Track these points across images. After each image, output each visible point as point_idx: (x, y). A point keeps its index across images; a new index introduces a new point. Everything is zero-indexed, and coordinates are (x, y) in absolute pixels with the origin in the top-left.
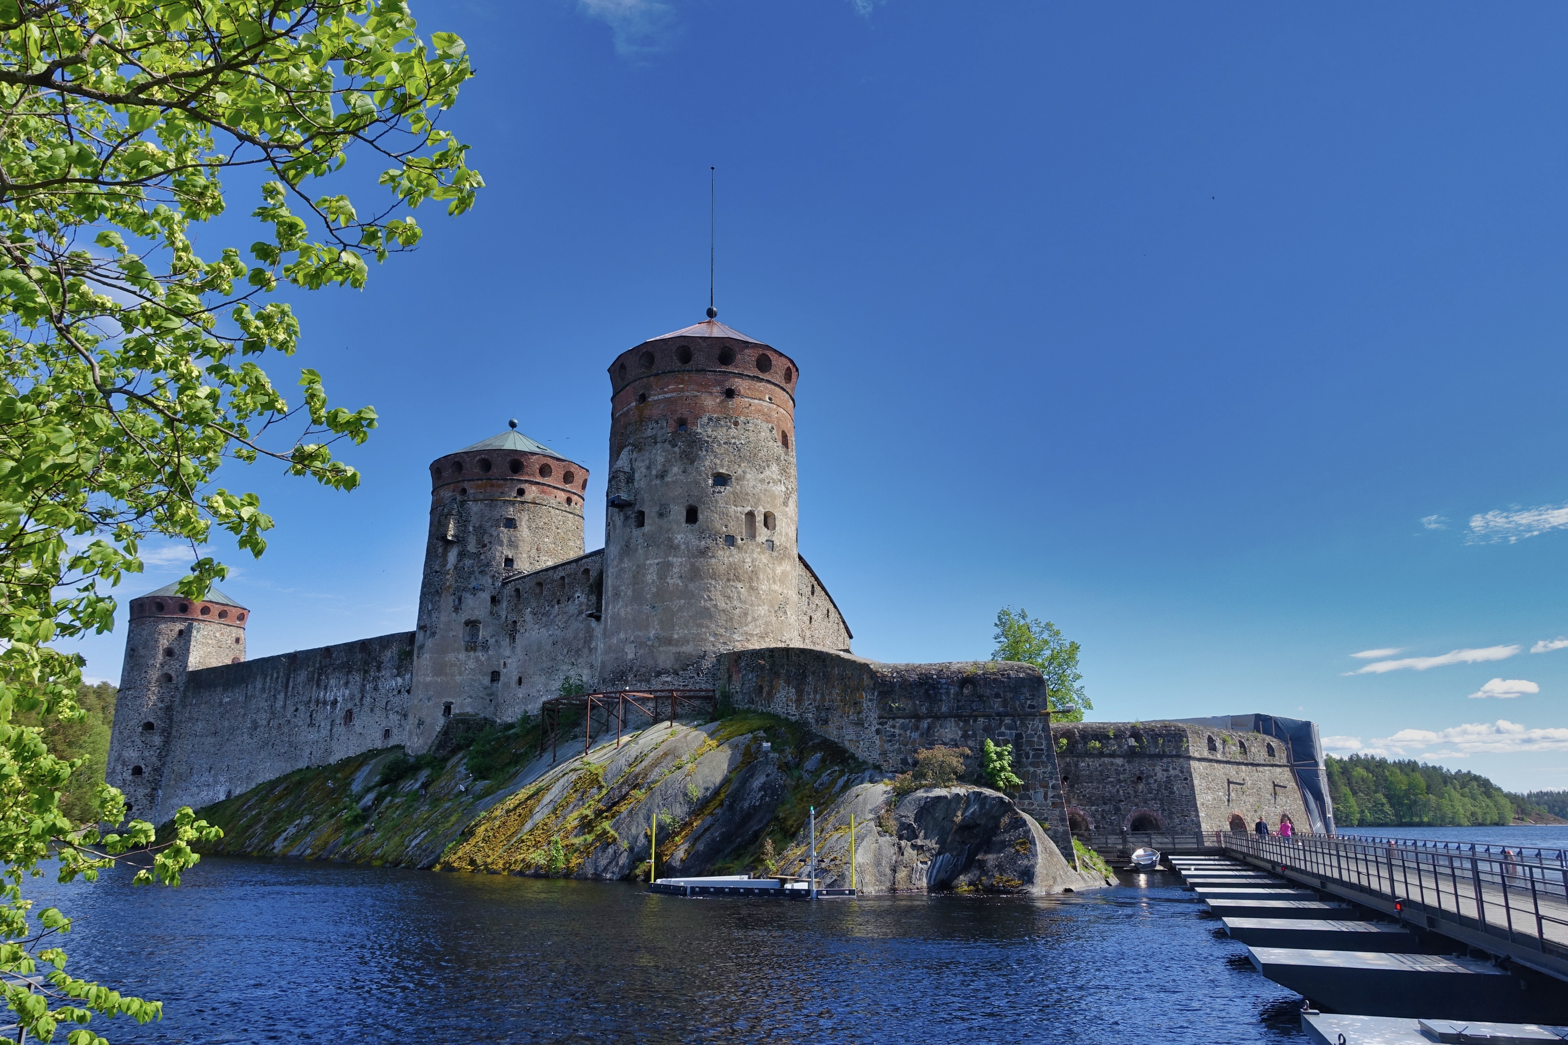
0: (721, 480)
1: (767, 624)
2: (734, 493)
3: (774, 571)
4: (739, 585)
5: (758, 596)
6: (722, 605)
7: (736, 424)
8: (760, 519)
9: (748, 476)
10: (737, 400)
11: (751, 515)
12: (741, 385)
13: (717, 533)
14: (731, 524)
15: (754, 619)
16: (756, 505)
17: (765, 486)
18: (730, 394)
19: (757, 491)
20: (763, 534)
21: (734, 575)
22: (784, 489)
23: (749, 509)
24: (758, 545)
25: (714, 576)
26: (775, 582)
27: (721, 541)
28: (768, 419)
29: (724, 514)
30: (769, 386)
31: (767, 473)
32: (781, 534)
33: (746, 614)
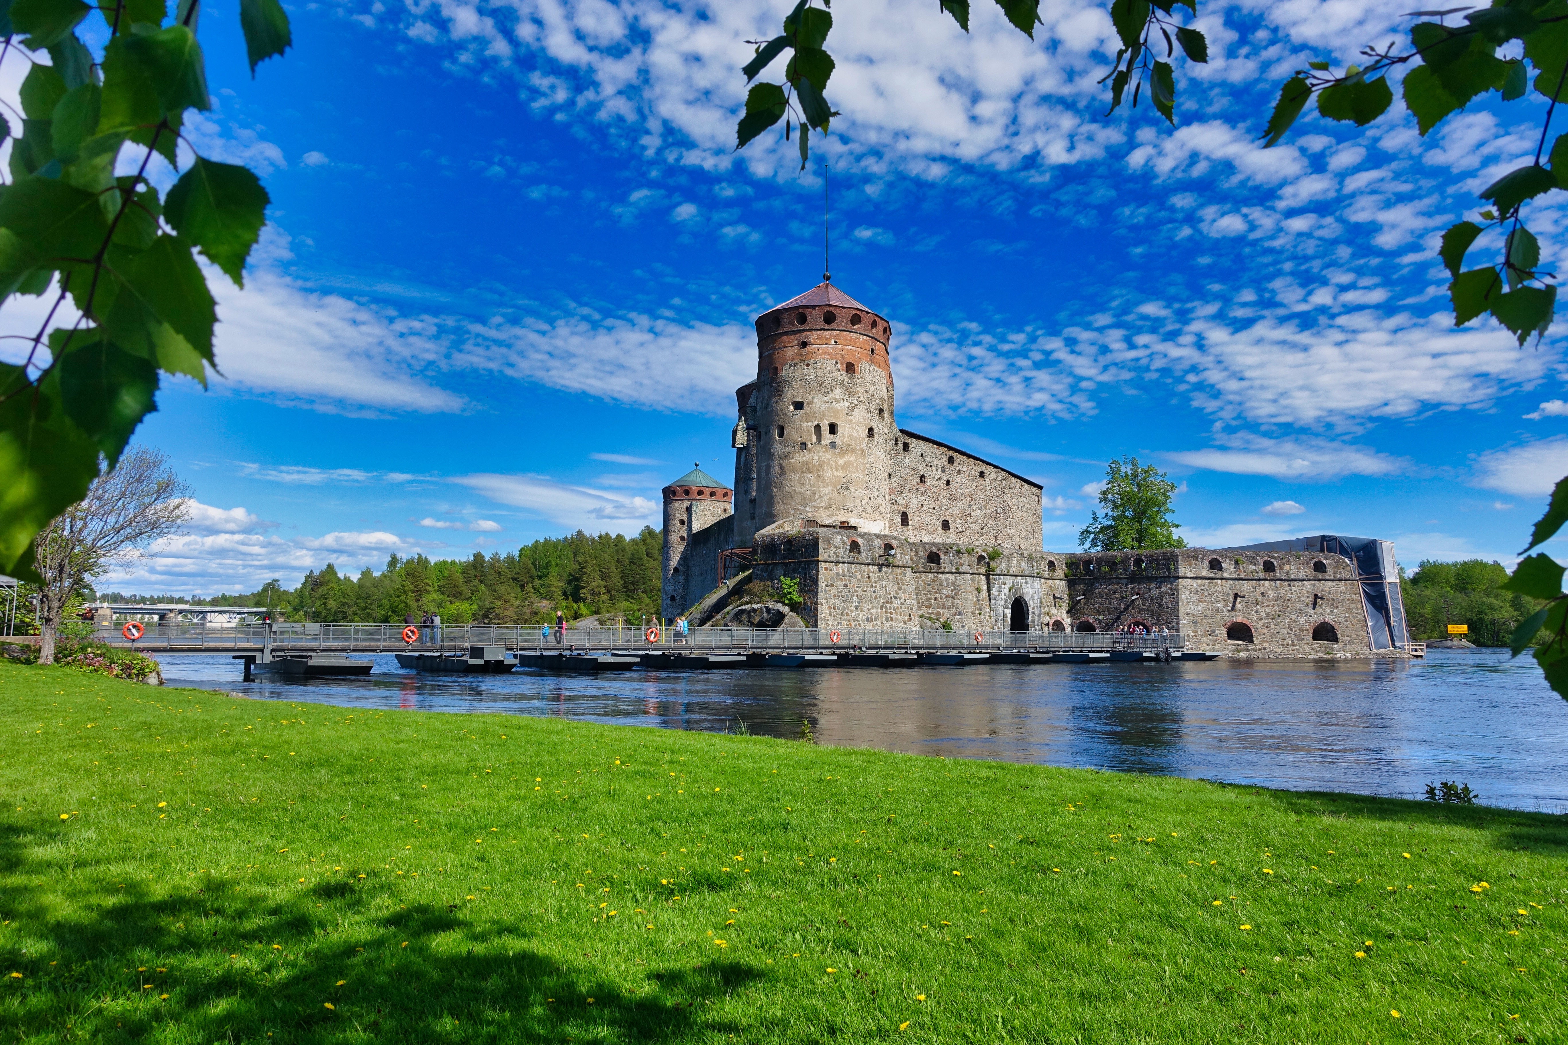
0: (799, 406)
1: (830, 499)
2: (806, 414)
3: (836, 462)
4: (810, 475)
5: (823, 481)
6: (798, 489)
7: (808, 365)
8: (825, 429)
9: (816, 400)
10: (810, 348)
11: (818, 428)
12: (812, 336)
13: (795, 442)
14: (805, 434)
15: (821, 497)
16: (822, 419)
17: (829, 405)
18: (804, 345)
19: (823, 409)
20: (827, 438)
21: (807, 468)
22: (847, 404)
23: (816, 423)
24: (823, 447)
25: (793, 471)
26: (837, 470)
27: (798, 447)
28: (833, 355)
29: (800, 428)
30: (834, 332)
31: (831, 395)
32: (843, 436)
33: (814, 494)
